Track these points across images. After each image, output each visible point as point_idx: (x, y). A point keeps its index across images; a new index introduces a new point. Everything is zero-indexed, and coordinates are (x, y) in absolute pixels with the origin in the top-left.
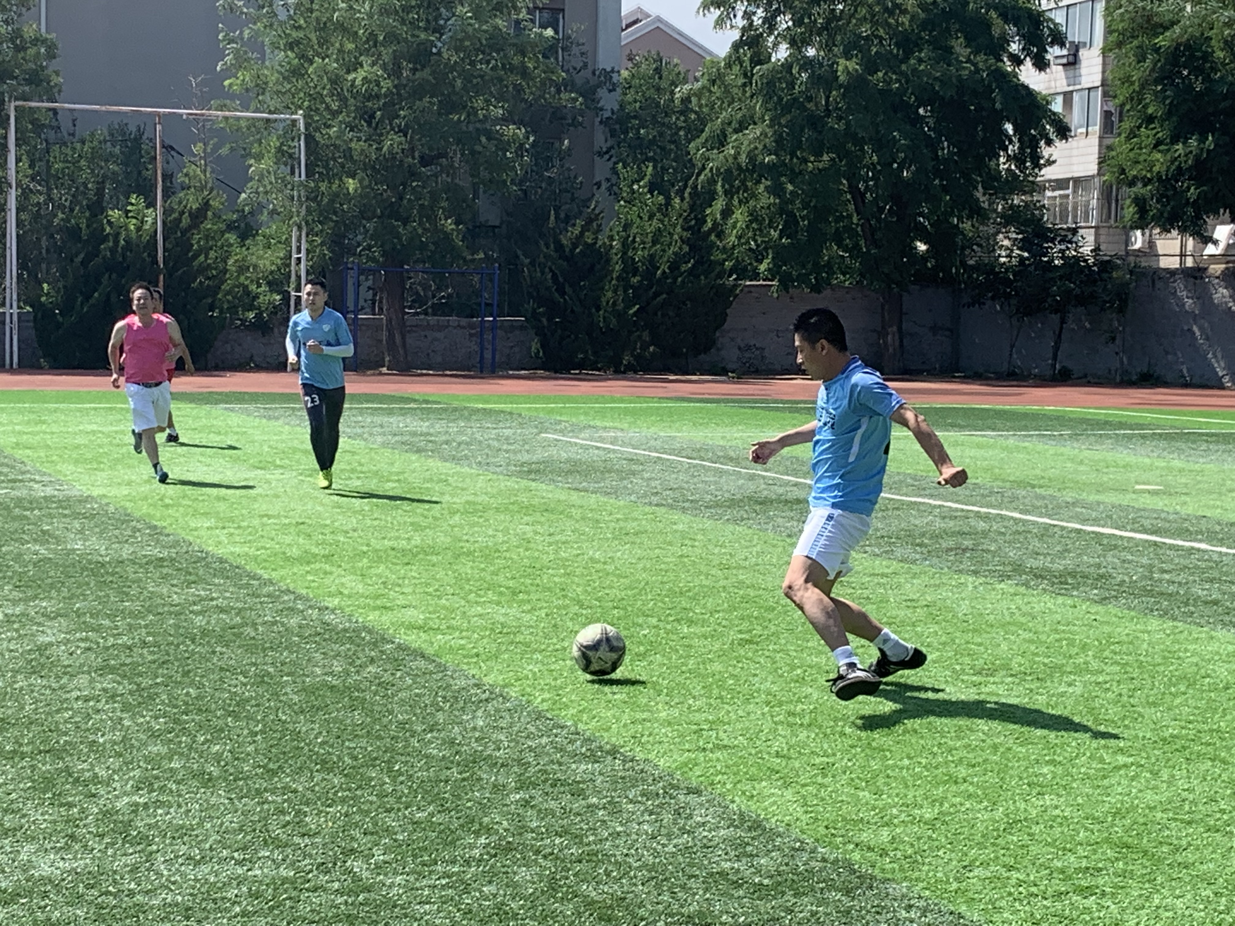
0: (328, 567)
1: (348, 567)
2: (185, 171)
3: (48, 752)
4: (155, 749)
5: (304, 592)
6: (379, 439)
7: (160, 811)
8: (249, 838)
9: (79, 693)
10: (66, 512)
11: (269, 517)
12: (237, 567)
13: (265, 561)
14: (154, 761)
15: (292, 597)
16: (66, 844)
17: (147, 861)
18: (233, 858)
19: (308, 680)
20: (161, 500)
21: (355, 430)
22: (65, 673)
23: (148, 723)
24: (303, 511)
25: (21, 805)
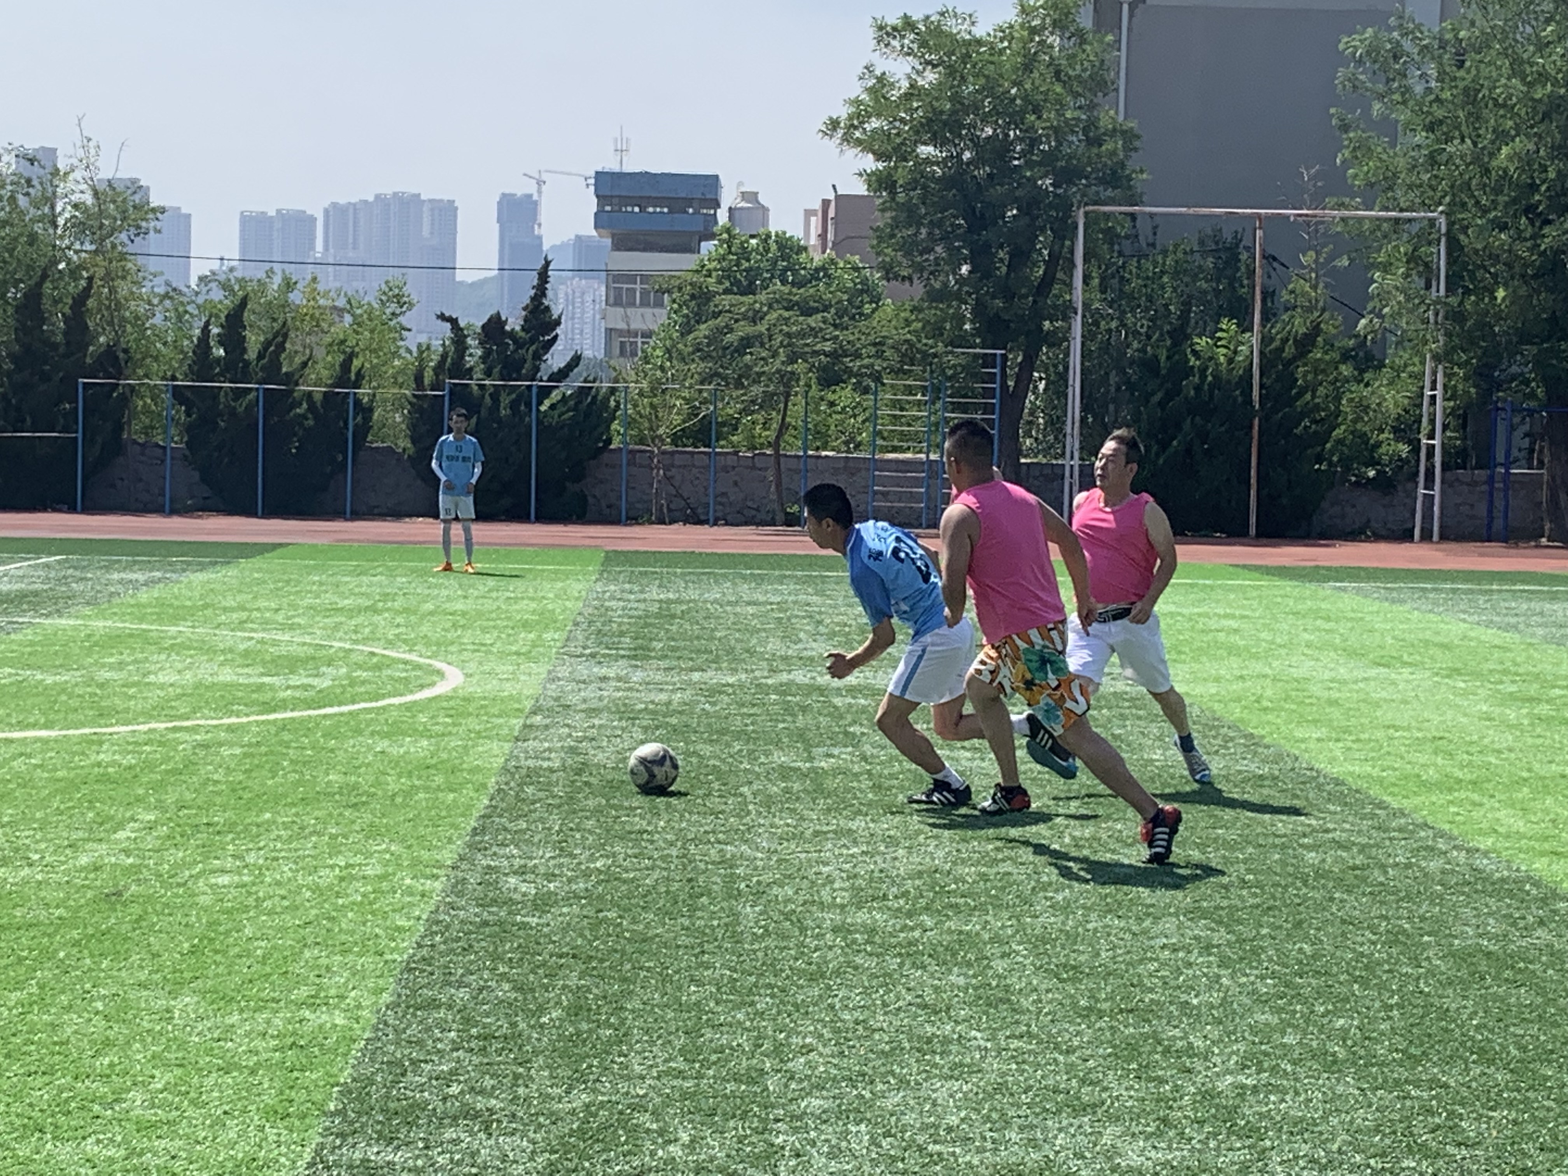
0: (1476, 797)
1: (1503, 797)
2: (1291, 287)
3: (1131, 1011)
4: (1263, 1017)
5: (1446, 827)
6: (1540, 631)
7: (1273, 1098)
8: (1387, 1141)
9: (1165, 941)
10: (1141, 713)
11: (1397, 728)
12: (1357, 791)
13: (1395, 785)
14: (1264, 1033)
15: (1431, 833)
16: (1158, 1128)
17: (1259, 1160)
18: (1368, 1166)
19: (1456, 942)
20: (1257, 701)
21: (1506, 619)
22: (1148, 915)
23: (1253, 983)
24: (1441, 722)
25: (1101, 1075)
